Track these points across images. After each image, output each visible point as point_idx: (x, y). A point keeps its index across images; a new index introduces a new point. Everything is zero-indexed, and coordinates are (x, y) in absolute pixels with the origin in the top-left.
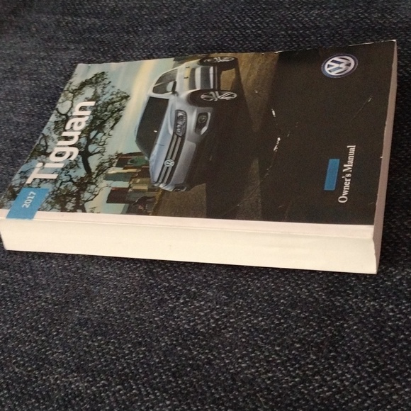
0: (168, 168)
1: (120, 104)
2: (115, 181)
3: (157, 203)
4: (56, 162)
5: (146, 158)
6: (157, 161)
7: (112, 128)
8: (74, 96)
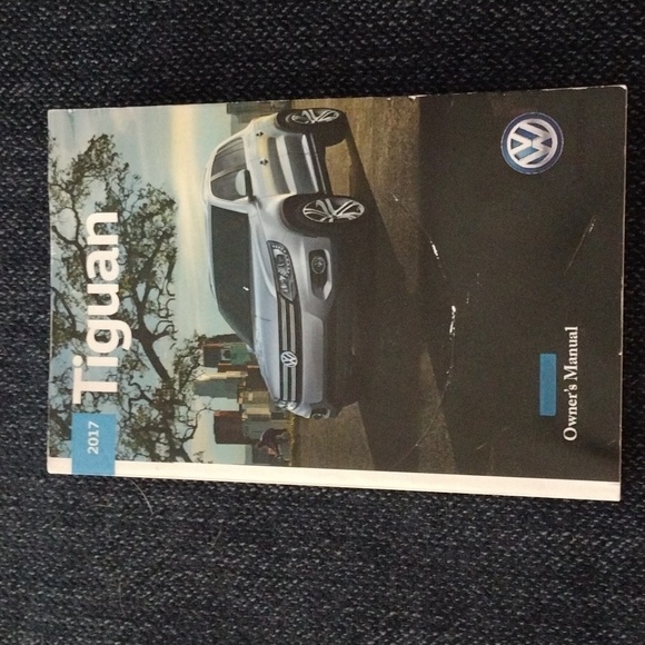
0: (289, 369)
1: (164, 220)
2: (213, 397)
3: (293, 442)
4: (102, 355)
5: (248, 347)
6: (268, 355)
7: (169, 277)
8: (74, 199)
